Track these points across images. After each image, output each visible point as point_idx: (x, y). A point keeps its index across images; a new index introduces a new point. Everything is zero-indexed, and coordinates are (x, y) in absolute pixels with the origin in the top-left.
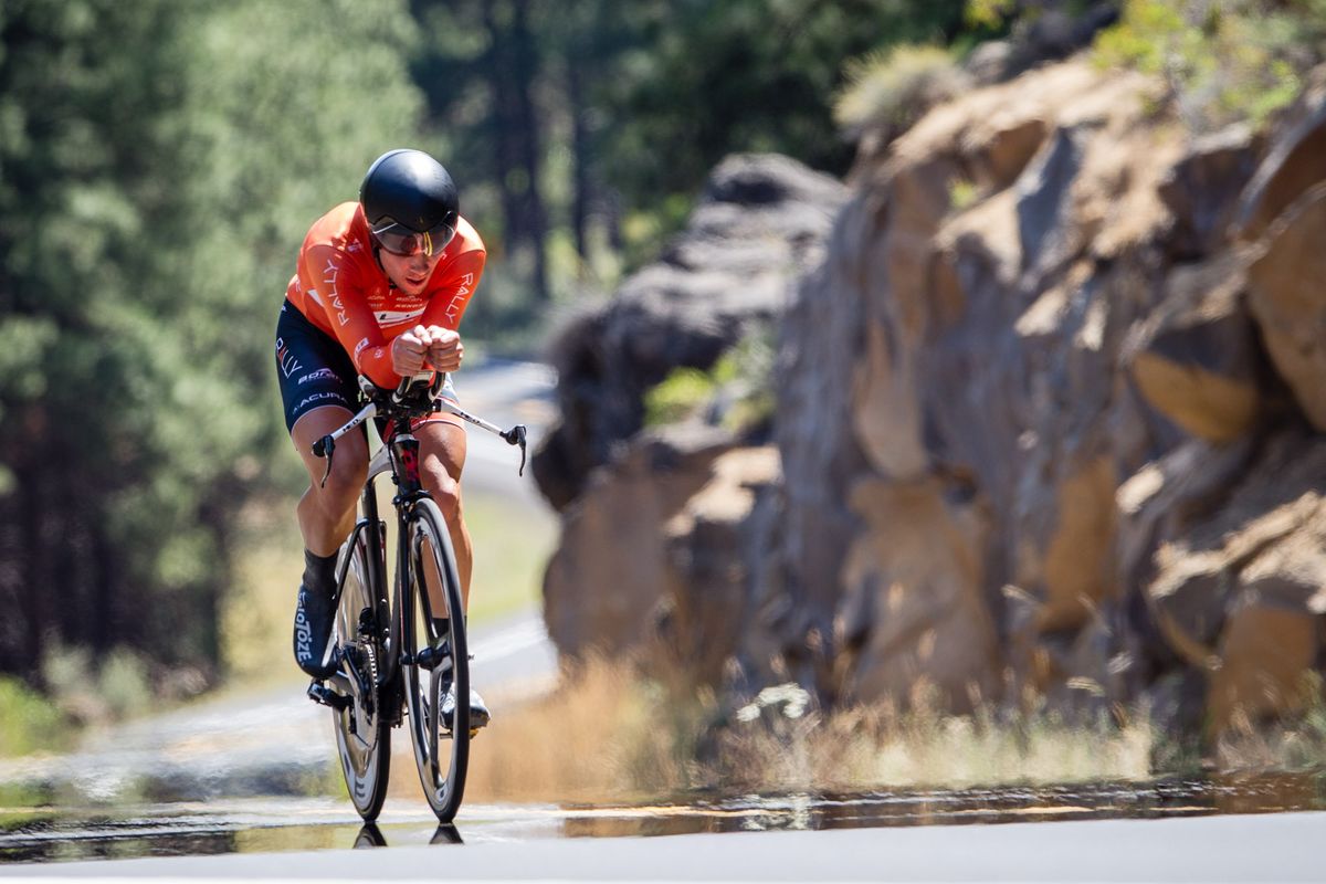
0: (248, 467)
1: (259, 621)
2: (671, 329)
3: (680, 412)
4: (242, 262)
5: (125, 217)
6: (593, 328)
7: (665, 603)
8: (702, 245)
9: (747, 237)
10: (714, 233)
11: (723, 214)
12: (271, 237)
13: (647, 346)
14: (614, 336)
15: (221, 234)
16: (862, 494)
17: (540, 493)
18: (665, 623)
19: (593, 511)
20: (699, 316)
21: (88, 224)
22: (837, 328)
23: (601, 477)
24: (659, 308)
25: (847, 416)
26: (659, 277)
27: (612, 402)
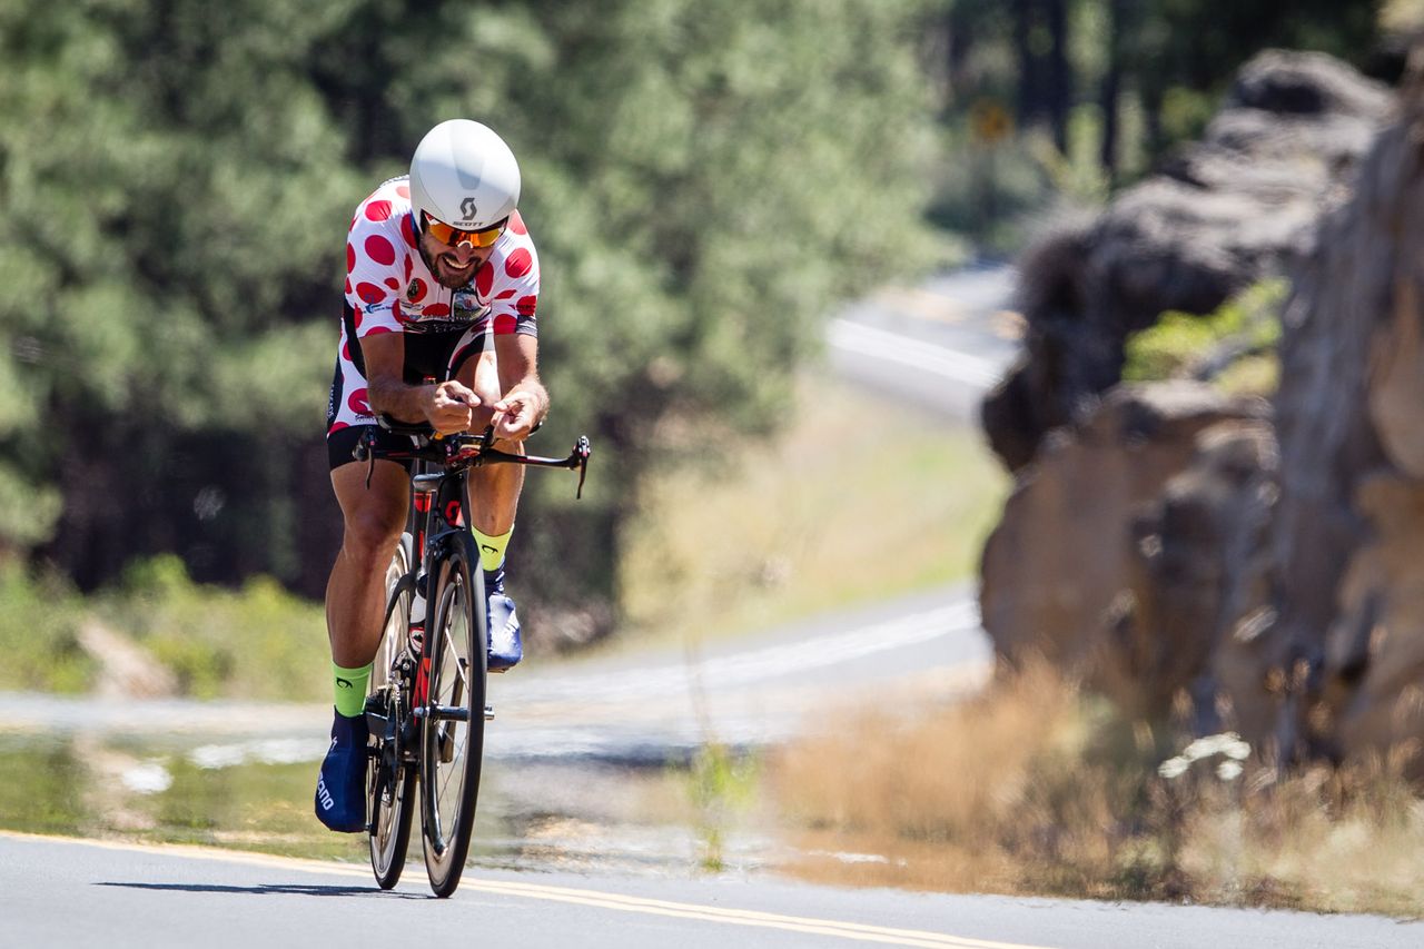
0: (666, 368)
1: (666, 559)
2: (1170, 260)
3: (1168, 366)
4: (678, 116)
5: (538, 50)
6: (1075, 250)
7: (1125, 602)
8: (1218, 160)
9: (1277, 155)
10: (1236, 145)
11: (1249, 122)
12: (718, 86)
13: (1139, 280)
14: (1100, 262)
15: (654, 81)
16: (1373, 492)
17: (989, 450)
18: (1123, 626)
19: (1048, 478)
20: (1207, 247)
21: (490, 55)
22: (1359, 284)
23: (1059, 439)
24: (1157, 232)
25: (1362, 394)
26: (1162, 193)
27: (1089, 342)
